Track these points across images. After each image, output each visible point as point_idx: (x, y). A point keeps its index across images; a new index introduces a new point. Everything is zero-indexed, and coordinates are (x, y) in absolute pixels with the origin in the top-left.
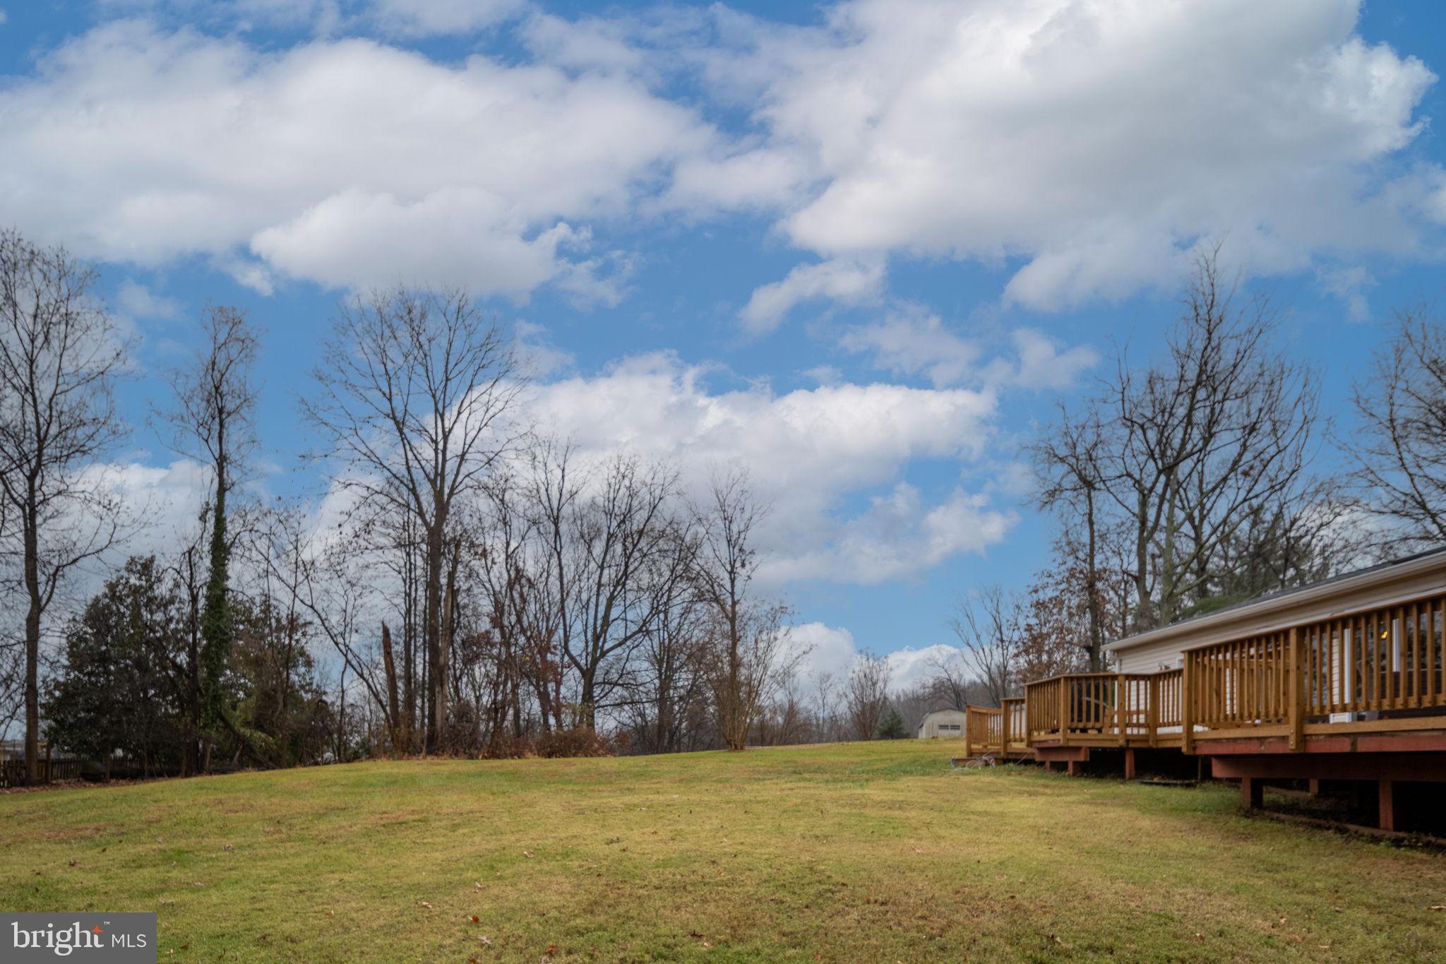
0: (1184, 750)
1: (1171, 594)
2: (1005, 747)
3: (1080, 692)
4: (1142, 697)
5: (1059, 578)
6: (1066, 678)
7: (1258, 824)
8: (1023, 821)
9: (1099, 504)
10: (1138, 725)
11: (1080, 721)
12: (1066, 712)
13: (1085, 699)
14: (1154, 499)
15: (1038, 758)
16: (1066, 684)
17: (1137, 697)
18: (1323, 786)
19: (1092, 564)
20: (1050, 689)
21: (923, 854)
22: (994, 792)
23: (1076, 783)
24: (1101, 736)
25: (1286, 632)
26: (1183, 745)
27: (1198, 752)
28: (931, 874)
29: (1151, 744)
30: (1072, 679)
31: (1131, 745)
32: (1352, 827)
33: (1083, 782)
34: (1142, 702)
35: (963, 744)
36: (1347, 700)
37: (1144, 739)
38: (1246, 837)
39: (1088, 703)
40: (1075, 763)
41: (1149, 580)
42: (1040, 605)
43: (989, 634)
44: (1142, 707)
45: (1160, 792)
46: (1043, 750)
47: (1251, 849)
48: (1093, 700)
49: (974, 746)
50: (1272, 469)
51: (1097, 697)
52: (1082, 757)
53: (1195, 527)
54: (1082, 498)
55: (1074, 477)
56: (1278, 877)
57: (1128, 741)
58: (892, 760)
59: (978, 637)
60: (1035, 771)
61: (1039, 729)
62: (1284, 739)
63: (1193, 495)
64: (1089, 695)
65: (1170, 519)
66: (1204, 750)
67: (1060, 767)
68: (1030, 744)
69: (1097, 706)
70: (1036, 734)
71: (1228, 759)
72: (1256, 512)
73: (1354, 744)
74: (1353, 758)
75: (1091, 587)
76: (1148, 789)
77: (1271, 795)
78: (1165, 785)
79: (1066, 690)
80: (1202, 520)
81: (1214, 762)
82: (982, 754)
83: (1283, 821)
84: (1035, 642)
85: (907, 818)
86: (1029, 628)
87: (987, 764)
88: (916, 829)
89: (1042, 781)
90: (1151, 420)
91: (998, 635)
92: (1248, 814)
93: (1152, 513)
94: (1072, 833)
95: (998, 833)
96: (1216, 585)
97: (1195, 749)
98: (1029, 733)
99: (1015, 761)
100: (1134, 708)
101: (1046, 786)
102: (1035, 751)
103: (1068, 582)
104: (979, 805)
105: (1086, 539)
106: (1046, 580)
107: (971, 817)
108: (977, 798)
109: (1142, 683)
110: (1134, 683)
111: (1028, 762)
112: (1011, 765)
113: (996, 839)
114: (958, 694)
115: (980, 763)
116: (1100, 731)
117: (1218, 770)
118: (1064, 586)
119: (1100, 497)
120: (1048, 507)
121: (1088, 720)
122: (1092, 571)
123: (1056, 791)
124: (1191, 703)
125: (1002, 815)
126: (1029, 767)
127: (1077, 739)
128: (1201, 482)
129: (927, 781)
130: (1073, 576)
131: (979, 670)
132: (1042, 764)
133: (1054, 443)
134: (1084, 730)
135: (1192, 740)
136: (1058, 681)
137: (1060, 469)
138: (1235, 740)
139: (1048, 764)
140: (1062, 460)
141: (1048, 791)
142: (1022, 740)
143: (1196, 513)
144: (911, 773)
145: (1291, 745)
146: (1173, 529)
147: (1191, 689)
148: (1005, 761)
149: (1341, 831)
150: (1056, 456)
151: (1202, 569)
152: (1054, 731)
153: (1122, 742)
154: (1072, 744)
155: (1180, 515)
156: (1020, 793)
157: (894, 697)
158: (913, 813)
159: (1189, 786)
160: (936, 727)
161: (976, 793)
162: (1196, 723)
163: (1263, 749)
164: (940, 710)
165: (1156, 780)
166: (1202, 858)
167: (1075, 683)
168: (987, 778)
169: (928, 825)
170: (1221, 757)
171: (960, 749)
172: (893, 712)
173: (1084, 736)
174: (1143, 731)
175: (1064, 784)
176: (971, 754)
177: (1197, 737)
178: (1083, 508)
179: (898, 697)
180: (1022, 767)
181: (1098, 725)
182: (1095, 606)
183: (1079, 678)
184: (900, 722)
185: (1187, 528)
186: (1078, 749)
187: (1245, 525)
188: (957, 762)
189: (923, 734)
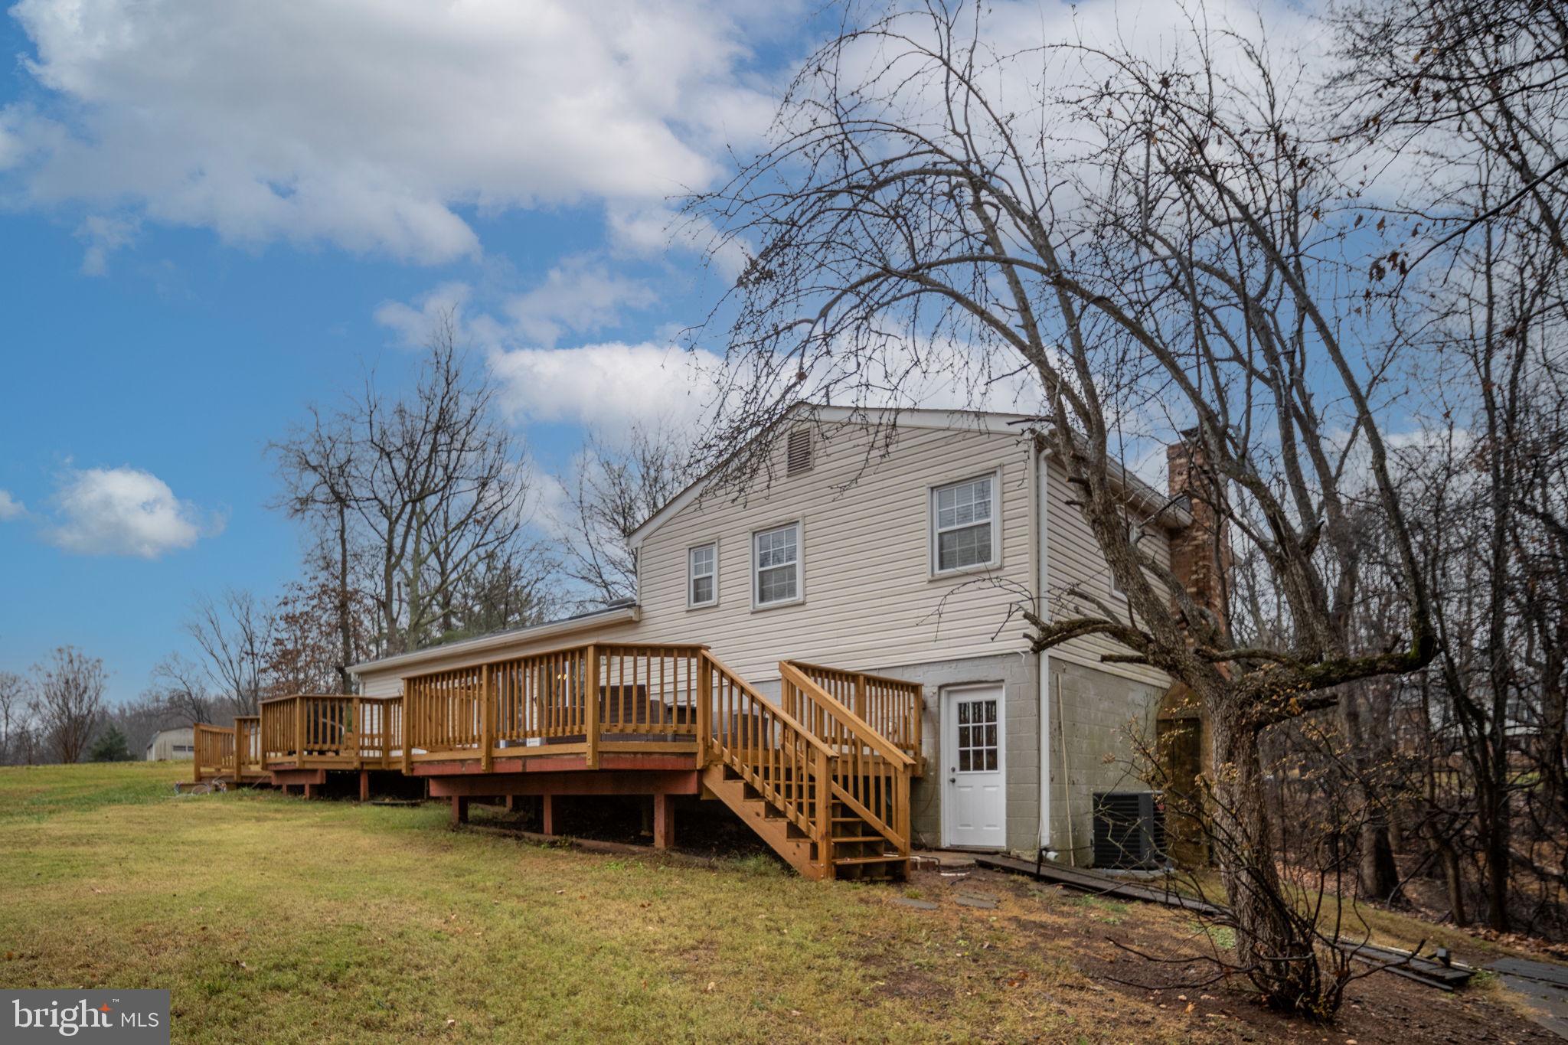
0: (404, 771)
1: (417, 623)
2: (239, 770)
3: (316, 712)
4: (375, 722)
5: (311, 593)
6: (302, 698)
7: (461, 836)
8: (241, 849)
9: (351, 523)
10: (372, 748)
11: (316, 742)
12: (301, 734)
13: (321, 720)
14: (400, 529)
15: (274, 782)
16: (302, 704)
17: (370, 721)
18: (515, 799)
19: (344, 583)
20: (286, 709)
21: (104, 894)
22: (215, 819)
23: (309, 807)
24: (337, 759)
25: (480, 667)
26: (403, 767)
27: (416, 773)
28: (107, 916)
29: (384, 767)
30: (308, 699)
31: (366, 767)
32: (527, 834)
33: (319, 805)
34: (375, 726)
35: (191, 768)
36: (535, 728)
37: (378, 761)
38: (447, 848)
39: (325, 725)
40: (312, 786)
41: (395, 606)
42: (291, 619)
43: (237, 645)
44: (375, 732)
45: (387, 812)
46: (279, 773)
47: (448, 858)
48: (329, 722)
49: (202, 770)
50: (499, 522)
51: (333, 718)
52: (318, 780)
53: (441, 563)
54: (335, 513)
55: (325, 489)
56: (462, 880)
57: (362, 763)
58: (97, 786)
59: (224, 647)
60: (268, 794)
61: (276, 750)
62: (478, 760)
63: (440, 531)
64: (325, 716)
65: (417, 551)
66: (420, 772)
67: (296, 790)
68: (265, 766)
69: (333, 728)
70: (273, 754)
71: (443, 779)
72: (491, 556)
73: (524, 765)
74: (524, 777)
75: (343, 607)
76: (377, 809)
77: (475, 811)
78: (393, 805)
79: (302, 709)
80: (446, 558)
81: (431, 782)
82: (212, 778)
83: (478, 833)
84: (286, 658)
85: (95, 854)
86: (279, 642)
87: (217, 789)
88: (103, 866)
89: (276, 806)
90: (399, 450)
91: (248, 647)
92: (455, 829)
93: (397, 542)
94: (291, 857)
95: (208, 863)
96: (460, 620)
97: (413, 770)
98: (264, 756)
99: (249, 785)
100: (367, 732)
101: (277, 811)
102: (271, 774)
103: (320, 598)
104: (194, 834)
105: (337, 556)
106: (297, 593)
107: (181, 847)
108: (194, 827)
109: (375, 707)
110: (368, 707)
111: (264, 786)
112: (245, 789)
113: (204, 869)
114: (199, 712)
115: (209, 789)
116: (337, 753)
117: (434, 790)
118: (315, 602)
119: (352, 515)
120: (300, 515)
121: (324, 742)
122: (344, 591)
123: (288, 816)
124: (410, 727)
125: (219, 843)
126: (265, 792)
127: (315, 761)
128: (446, 519)
129: (135, 810)
130: (325, 592)
131: (225, 685)
132: (278, 788)
133: (307, 448)
134: (321, 753)
135: (411, 763)
136: (294, 700)
137: (311, 478)
138: (443, 762)
139: (284, 788)
140: (315, 468)
141: (279, 816)
142: (257, 763)
143: (442, 549)
144: (120, 801)
145: (483, 768)
146: (419, 561)
147: (410, 715)
148: (239, 785)
149: (518, 838)
150: (307, 462)
151: (446, 603)
152: (291, 753)
153: (356, 765)
154: (308, 766)
155: (425, 548)
156: (248, 819)
157: (117, 711)
158: (105, 848)
159: (414, 805)
160: (169, 748)
161: (193, 822)
162: (414, 746)
163: (464, 770)
164: (179, 728)
165: (387, 801)
166: (406, 870)
167: (311, 703)
168: (213, 804)
169: (120, 861)
170: (438, 778)
171: (188, 773)
172: (113, 730)
173: (322, 758)
174: (377, 754)
175: (298, 807)
176: (200, 778)
177: (415, 759)
178: (335, 523)
179: (122, 711)
180: (258, 791)
181: (334, 747)
182: (346, 628)
183: (315, 699)
184: (122, 741)
185: (433, 561)
186: (314, 771)
187: (482, 568)
188: (182, 787)
189: (152, 756)
